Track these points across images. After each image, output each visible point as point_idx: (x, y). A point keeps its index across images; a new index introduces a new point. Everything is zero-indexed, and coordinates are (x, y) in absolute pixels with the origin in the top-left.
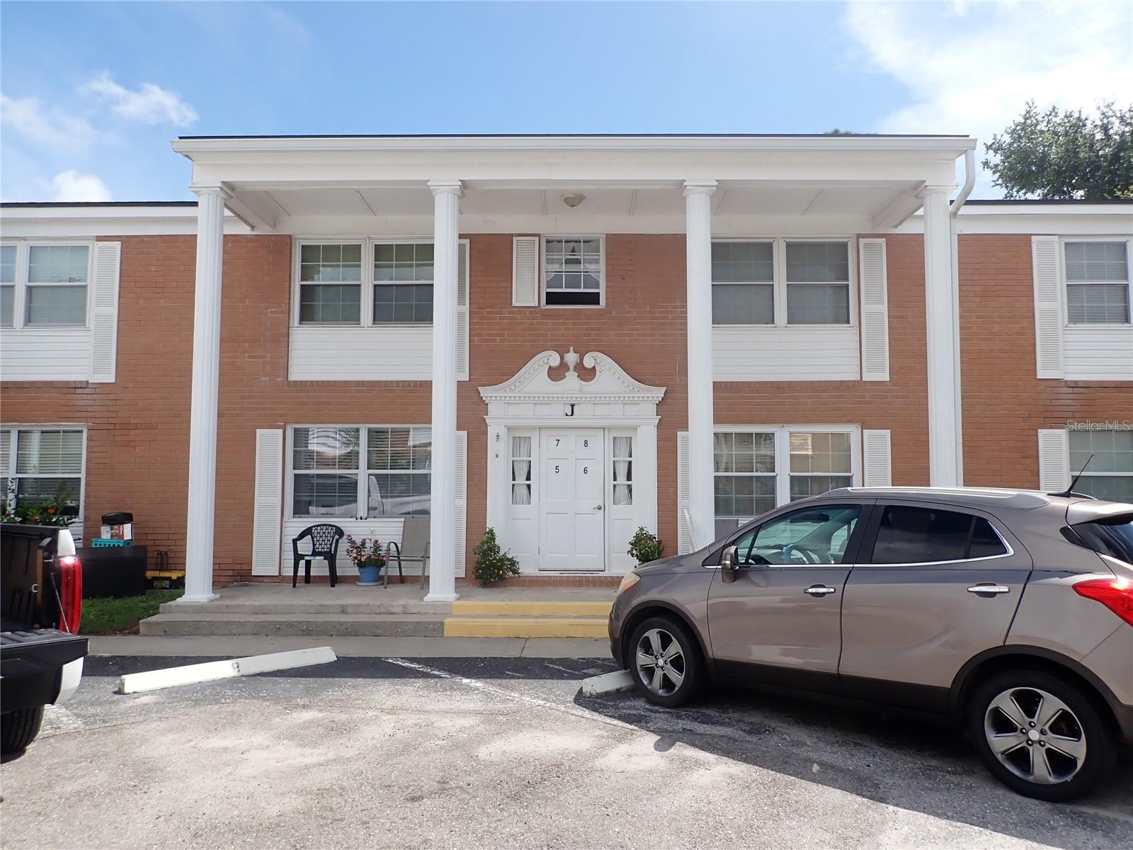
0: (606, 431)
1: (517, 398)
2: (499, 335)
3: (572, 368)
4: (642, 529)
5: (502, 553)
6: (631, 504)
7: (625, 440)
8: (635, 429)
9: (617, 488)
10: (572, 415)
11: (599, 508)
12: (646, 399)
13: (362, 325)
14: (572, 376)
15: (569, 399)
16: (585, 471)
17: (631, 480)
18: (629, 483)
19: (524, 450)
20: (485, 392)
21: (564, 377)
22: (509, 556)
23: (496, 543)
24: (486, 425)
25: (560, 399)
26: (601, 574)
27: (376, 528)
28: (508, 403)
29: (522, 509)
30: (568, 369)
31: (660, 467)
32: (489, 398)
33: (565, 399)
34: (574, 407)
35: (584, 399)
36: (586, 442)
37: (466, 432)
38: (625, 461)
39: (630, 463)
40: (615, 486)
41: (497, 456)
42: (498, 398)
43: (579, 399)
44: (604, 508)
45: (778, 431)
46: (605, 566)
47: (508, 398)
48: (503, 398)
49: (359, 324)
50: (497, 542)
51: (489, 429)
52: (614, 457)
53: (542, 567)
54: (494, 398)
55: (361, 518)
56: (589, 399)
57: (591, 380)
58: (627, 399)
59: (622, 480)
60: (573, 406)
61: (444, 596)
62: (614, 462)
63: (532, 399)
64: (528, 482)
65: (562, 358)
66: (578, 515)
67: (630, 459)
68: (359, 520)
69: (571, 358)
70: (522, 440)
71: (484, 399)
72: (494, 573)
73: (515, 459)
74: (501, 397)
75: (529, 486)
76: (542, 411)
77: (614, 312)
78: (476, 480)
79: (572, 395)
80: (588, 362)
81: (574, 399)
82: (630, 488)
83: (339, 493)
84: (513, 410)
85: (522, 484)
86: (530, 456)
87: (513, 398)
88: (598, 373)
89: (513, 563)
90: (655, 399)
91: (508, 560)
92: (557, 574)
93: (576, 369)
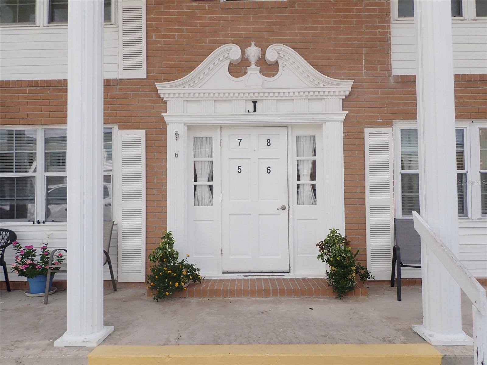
0: (290, 129)
1: (197, 95)
2: (178, 31)
3: (253, 63)
4: (333, 232)
5: (179, 260)
6: (316, 204)
7: (308, 139)
8: (319, 126)
9: (301, 188)
10: (255, 111)
11: (283, 208)
12: (332, 93)
13: (37, 24)
14: (253, 71)
15: (252, 95)
16: (269, 170)
17: (315, 180)
18: (313, 182)
19: (206, 150)
20: (163, 88)
21: (246, 73)
22: (189, 262)
23: (174, 249)
24: (165, 124)
25: (242, 95)
26: (286, 276)
27: (53, 232)
28: (187, 101)
29: (203, 210)
30: (249, 64)
31: (348, 166)
32: (167, 95)
33: (247, 95)
34: (257, 104)
35: (267, 95)
36: (269, 141)
37: (144, 131)
38: (308, 160)
39: (314, 162)
40: (298, 186)
41: (177, 156)
42: (177, 95)
43: (262, 95)
44: (289, 207)
45: (468, 128)
46: (290, 268)
47: (187, 95)
48: (182, 95)
49: (35, 24)
50: (175, 247)
51: (168, 127)
52: (297, 156)
53: (225, 269)
54: (172, 95)
55: (39, 222)
56: (272, 94)
57: (274, 75)
58: (312, 94)
59: (306, 179)
60: (255, 103)
61: (82, 338)
62: (298, 161)
63: (212, 95)
64: (210, 183)
65: (243, 53)
66: (261, 216)
67: (314, 158)
68: (36, 224)
69: (253, 52)
70: (204, 140)
71: (162, 96)
72: (169, 286)
73: (196, 159)
74: (179, 94)
75: (211, 187)
76: (223, 108)
77: (296, 5)
78: (155, 181)
79: (254, 91)
80: (271, 54)
81: (257, 95)
82: (314, 187)
83: (17, 196)
84: (194, 108)
85: (205, 185)
86: (211, 157)
87: (192, 95)
88: (281, 68)
89: (191, 269)
90: (342, 93)
91: (188, 266)
92: (241, 276)
93: (257, 64)
